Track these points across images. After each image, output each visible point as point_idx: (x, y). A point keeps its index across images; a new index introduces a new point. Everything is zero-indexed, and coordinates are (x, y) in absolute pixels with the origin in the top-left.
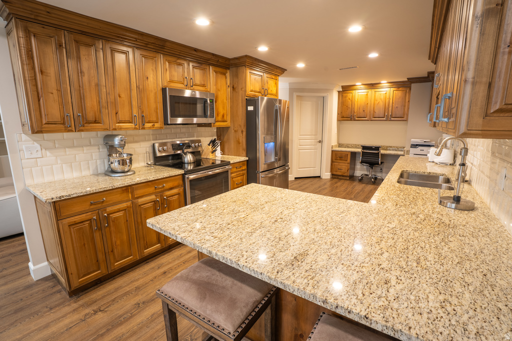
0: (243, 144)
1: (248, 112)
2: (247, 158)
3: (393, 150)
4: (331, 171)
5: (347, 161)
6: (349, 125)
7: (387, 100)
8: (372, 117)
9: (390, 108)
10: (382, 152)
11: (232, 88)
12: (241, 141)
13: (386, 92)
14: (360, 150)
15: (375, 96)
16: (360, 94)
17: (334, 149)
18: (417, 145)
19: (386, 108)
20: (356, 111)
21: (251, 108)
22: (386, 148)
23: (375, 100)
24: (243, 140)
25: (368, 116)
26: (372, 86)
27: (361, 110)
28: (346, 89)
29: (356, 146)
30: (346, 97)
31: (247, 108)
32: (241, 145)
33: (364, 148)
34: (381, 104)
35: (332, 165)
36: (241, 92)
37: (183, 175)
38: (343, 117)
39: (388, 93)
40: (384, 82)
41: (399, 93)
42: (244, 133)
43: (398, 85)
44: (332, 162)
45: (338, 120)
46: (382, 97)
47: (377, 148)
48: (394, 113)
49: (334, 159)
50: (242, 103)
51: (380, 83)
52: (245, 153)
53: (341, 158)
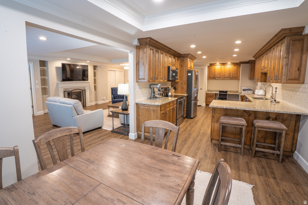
0: (185, 89)
1: (188, 76)
2: (187, 95)
3: (233, 92)
4: (206, 103)
5: (213, 97)
6: (213, 82)
7: (230, 71)
8: (223, 78)
9: (232, 74)
10: (228, 93)
11: (180, 66)
12: (184, 87)
13: (229, 67)
14: (218, 93)
15: (225, 68)
16: (218, 67)
17: (207, 92)
18: (245, 90)
19: (230, 74)
20: (216, 75)
21: (189, 74)
22: (230, 92)
23: (225, 70)
24: (185, 87)
25: (222, 77)
26: (224, 64)
27: (219, 75)
28: (211, 65)
29: (216, 91)
30: (211, 68)
31: (188, 74)
32: (184, 89)
33: (220, 92)
34: (228, 72)
35: (206, 100)
36: (185, 68)
37: (177, 100)
38: (210, 78)
39: (230, 67)
40: (229, 63)
41: (235, 68)
42: (186, 85)
43: (235, 64)
44: (206, 98)
45: (208, 79)
46: (228, 69)
47: (226, 92)
48: (233, 76)
49: (207, 97)
50: (186, 72)
51: (227, 63)
52: (186, 93)
53: (210, 97)
